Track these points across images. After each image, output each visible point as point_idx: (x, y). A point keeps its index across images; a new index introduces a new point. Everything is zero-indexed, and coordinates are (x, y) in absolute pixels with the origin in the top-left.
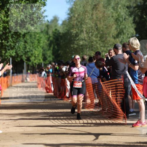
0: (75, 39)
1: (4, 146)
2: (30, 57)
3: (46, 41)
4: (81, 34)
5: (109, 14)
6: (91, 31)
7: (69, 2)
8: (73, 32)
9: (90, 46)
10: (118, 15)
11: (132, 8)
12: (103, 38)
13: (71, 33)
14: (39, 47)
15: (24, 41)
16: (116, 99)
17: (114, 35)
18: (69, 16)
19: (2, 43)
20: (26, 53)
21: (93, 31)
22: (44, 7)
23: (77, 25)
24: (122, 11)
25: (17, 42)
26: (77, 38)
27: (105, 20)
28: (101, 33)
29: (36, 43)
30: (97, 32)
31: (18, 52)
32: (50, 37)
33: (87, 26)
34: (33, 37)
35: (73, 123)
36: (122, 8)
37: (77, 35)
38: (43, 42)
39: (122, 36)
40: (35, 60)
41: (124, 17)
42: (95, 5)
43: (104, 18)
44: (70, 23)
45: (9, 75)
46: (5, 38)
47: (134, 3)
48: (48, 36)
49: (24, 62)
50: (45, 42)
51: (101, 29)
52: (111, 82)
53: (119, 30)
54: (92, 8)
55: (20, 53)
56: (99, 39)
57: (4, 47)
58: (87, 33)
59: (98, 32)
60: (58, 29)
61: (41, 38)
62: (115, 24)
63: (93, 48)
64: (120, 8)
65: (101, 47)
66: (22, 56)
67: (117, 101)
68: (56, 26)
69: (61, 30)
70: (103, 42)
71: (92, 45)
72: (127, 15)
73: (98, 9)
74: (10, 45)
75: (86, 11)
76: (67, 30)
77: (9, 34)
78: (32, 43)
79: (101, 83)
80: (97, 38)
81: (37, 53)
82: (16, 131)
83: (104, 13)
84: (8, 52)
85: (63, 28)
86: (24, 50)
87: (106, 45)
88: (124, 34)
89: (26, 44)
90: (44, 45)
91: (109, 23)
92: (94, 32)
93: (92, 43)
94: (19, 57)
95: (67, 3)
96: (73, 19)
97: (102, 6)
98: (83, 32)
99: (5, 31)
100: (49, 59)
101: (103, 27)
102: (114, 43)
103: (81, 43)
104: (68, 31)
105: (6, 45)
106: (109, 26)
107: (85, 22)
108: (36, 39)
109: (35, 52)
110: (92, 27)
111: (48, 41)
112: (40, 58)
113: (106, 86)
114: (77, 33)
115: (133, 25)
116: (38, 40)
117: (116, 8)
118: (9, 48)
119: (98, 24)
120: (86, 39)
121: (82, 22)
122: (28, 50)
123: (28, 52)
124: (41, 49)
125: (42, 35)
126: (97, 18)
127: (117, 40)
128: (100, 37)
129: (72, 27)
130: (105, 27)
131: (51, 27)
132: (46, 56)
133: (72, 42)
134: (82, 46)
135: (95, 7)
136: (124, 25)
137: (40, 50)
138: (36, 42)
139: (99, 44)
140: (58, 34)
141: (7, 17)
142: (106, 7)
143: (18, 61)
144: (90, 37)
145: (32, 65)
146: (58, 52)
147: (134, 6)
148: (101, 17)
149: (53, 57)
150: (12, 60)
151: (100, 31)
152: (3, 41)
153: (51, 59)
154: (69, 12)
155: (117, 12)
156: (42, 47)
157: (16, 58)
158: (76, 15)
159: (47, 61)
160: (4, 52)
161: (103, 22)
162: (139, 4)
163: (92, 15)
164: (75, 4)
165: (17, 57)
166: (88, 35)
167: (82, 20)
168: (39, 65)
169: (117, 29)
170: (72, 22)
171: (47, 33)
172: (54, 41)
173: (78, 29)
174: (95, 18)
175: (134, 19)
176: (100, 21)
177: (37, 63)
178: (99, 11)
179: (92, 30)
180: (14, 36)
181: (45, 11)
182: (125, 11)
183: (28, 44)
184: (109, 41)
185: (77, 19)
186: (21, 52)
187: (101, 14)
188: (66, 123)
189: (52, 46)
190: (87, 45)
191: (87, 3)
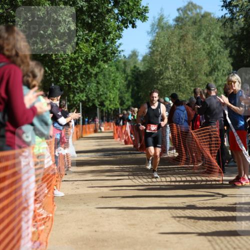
0: (159, 77)
1: (73, 211)
2: (104, 101)
3: (123, 81)
4: (165, 72)
5: (200, 46)
6: (178, 67)
7: (150, 33)
8: (156, 69)
9: (177, 86)
10: (211, 48)
11: (228, 39)
12: (193, 75)
13: (154, 71)
14: (115, 89)
15: (96, 82)
16: (211, 150)
17: (206, 72)
18: (151, 50)
19: (69, 85)
20: (99, 96)
21: (180, 69)
22: (119, 39)
23: (161, 61)
24: (216, 42)
25: (87, 83)
26: (161, 77)
27: (196, 54)
28: (191, 69)
29: (111, 85)
30: (185, 69)
31: (90, 96)
32: (128, 76)
33: (173, 62)
34: (108, 76)
35: (157, 182)
36: (215, 39)
37: (162, 72)
38: (120, 83)
39: (216, 73)
40: (110, 105)
41: (218, 50)
42: (183, 36)
43: (194, 52)
44: (152, 59)
45: (79, 124)
46: (73, 78)
47: (230, 32)
48: (126, 75)
49: (97, 107)
50: (122, 83)
51: (191, 65)
52: (203, 130)
53: (212, 65)
54: (179, 39)
55: (92, 97)
56: (187, 77)
57: (72, 90)
58: (174, 70)
59: (187, 69)
60: (137, 66)
61: (117, 77)
62: (207, 58)
63: (181, 89)
64: (213, 39)
65: (191, 86)
66: (94, 100)
67: (211, 153)
68: (135, 63)
69: (142, 68)
70: (193, 81)
71: (180, 85)
72: (222, 48)
73: (186, 41)
74: (79, 86)
75: (171, 44)
76: (148, 67)
77: (77, 73)
78: (106, 84)
79: (192, 131)
80: (186, 76)
81: (112, 96)
82: (88, 192)
83: (194, 45)
84: (78, 95)
85: (145, 64)
86: (96, 93)
87: (197, 84)
88: (218, 70)
89: (99, 85)
90: (121, 86)
91: (200, 57)
92: (182, 69)
93: (180, 83)
94: (91, 101)
95: (148, 34)
96: (156, 53)
97: (191, 37)
98: (169, 69)
99: (73, 71)
100: (127, 103)
101: (192, 63)
102: (207, 82)
103: (167, 82)
104: (150, 68)
105: (74, 88)
106: (200, 61)
107: (170, 57)
108: (112, 79)
109: (110, 95)
110: (179, 63)
111: (125, 81)
112: (116, 102)
113: (197, 135)
114: (161, 70)
115: (229, 59)
116: (113, 80)
117: (208, 39)
118: (78, 91)
119: (186, 60)
120: (172, 77)
121: (166, 57)
122: (102, 93)
123: (101, 95)
124: (117, 91)
125: (118, 74)
126: (185, 51)
127: (211, 78)
128: (189, 75)
129: (155, 64)
130: (195, 62)
131: (130, 65)
132: (124, 99)
133: (155, 82)
134: (167, 86)
135: (182, 38)
136: (218, 60)
137: (117, 93)
138: (111, 82)
139: (188, 83)
140: (137, 73)
141: (75, 53)
142: (196, 38)
143: (90, 107)
144: (177, 76)
145: (107, 111)
146: (138, 94)
147: (230, 36)
148: (190, 50)
149: (133, 100)
150: (82, 106)
151: (189, 67)
152: (71, 83)
153: (130, 103)
154: (150, 45)
155: (209, 44)
156: (118, 88)
157: (87, 103)
158: (160, 49)
159: (125, 105)
160: (72, 96)
161: (193, 56)
162: (236, 34)
163: (179, 48)
164: (158, 35)
165: (89, 102)
166: (175, 72)
167: (166, 54)
168: (116, 111)
169: (210, 65)
170: (154, 58)
171: (124, 71)
172: (134, 81)
173: (162, 66)
174: (182, 52)
175: (231, 52)
176: (188, 55)
177: (113, 109)
178: (187, 43)
179: (180, 66)
180: (84, 76)
181: (120, 44)
182: (219, 42)
183: (101, 85)
184: (201, 79)
185: (161, 54)
186: (92, 95)
187: (190, 47)
188: (148, 182)
189: (131, 87)
190: (173, 85)
191: (172, 33)
